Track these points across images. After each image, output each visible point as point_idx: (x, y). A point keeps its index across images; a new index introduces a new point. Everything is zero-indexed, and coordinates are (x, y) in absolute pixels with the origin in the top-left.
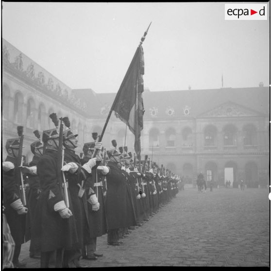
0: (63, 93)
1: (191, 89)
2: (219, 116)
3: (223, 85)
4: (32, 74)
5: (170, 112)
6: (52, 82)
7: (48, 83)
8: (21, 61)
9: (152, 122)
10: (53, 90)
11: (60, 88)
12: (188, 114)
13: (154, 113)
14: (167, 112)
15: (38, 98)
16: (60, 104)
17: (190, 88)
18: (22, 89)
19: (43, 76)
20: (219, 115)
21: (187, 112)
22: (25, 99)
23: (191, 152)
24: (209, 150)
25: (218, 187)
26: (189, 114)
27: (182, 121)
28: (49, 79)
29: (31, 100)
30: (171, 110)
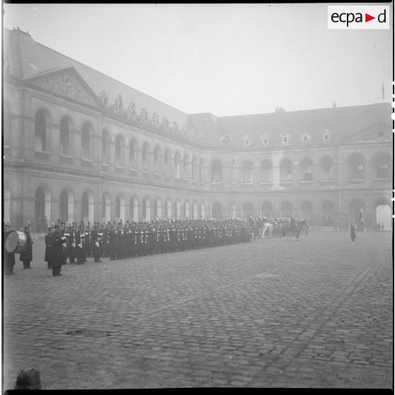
0: (171, 125)
1: (337, 106)
4: (134, 113)
5: (306, 138)
6: (157, 116)
7: (153, 118)
8: (121, 102)
9: (283, 151)
10: (158, 126)
11: (167, 121)
12: (328, 139)
13: (285, 140)
14: (302, 138)
15: (141, 137)
16: (168, 139)
17: (335, 105)
18: (123, 131)
19: (146, 112)
20: (367, 140)
21: (326, 137)
22: (127, 141)
23: (332, 187)
24: (355, 185)
25: (365, 230)
26: (330, 140)
28: (154, 114)
29: (133, 141)
30: (307, 135)
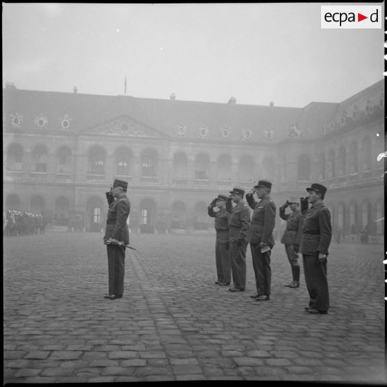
2: (109, 134)
3: (125, 91)
5: (41, 122)
9: (13, 134)
12: (67, 127)
13: (16, 121)
14: (36, 121)
17: (75, 90)
20: (111, 133)
21: (66, 124)
24: (94, 180)
26: (70, 128)
27: (58, 137)
30: (42, 119)
